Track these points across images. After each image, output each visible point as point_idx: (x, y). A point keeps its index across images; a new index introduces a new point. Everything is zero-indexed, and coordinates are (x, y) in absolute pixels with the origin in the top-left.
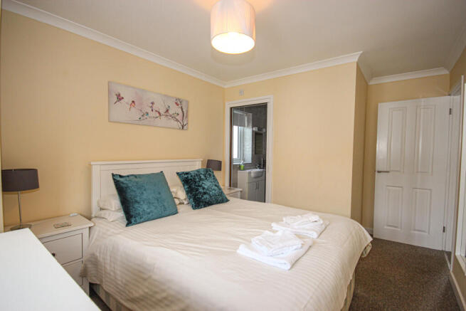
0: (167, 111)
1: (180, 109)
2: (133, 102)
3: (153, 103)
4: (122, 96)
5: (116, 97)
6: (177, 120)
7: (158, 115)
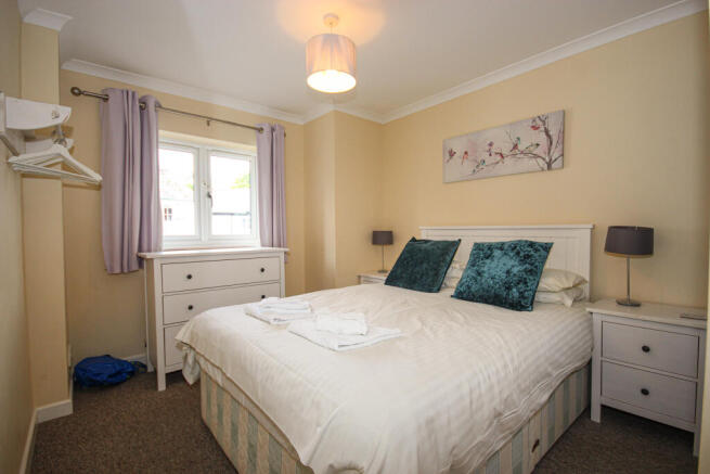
0: (515, 147)
1: (544, 135)
2: (466, 153)
3: (491, 145)
4: (454, 150)
5: (448, 155)
6: (536, 156)
7: (499, 158)
